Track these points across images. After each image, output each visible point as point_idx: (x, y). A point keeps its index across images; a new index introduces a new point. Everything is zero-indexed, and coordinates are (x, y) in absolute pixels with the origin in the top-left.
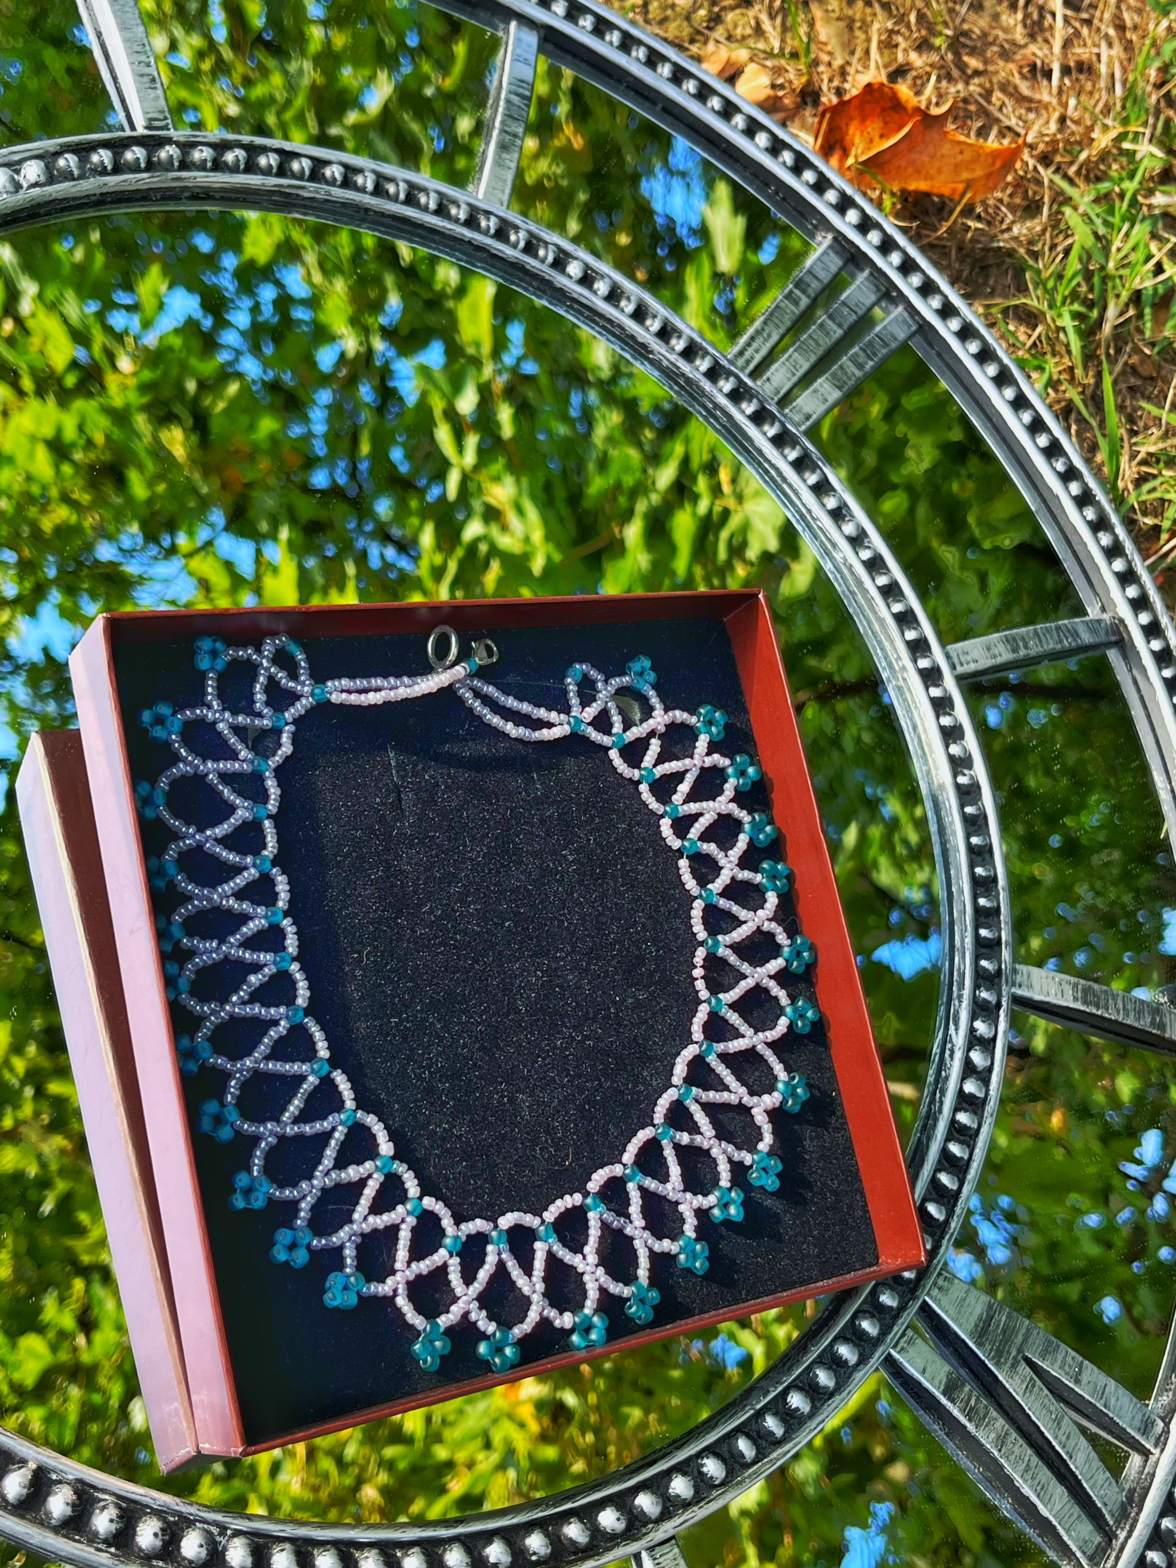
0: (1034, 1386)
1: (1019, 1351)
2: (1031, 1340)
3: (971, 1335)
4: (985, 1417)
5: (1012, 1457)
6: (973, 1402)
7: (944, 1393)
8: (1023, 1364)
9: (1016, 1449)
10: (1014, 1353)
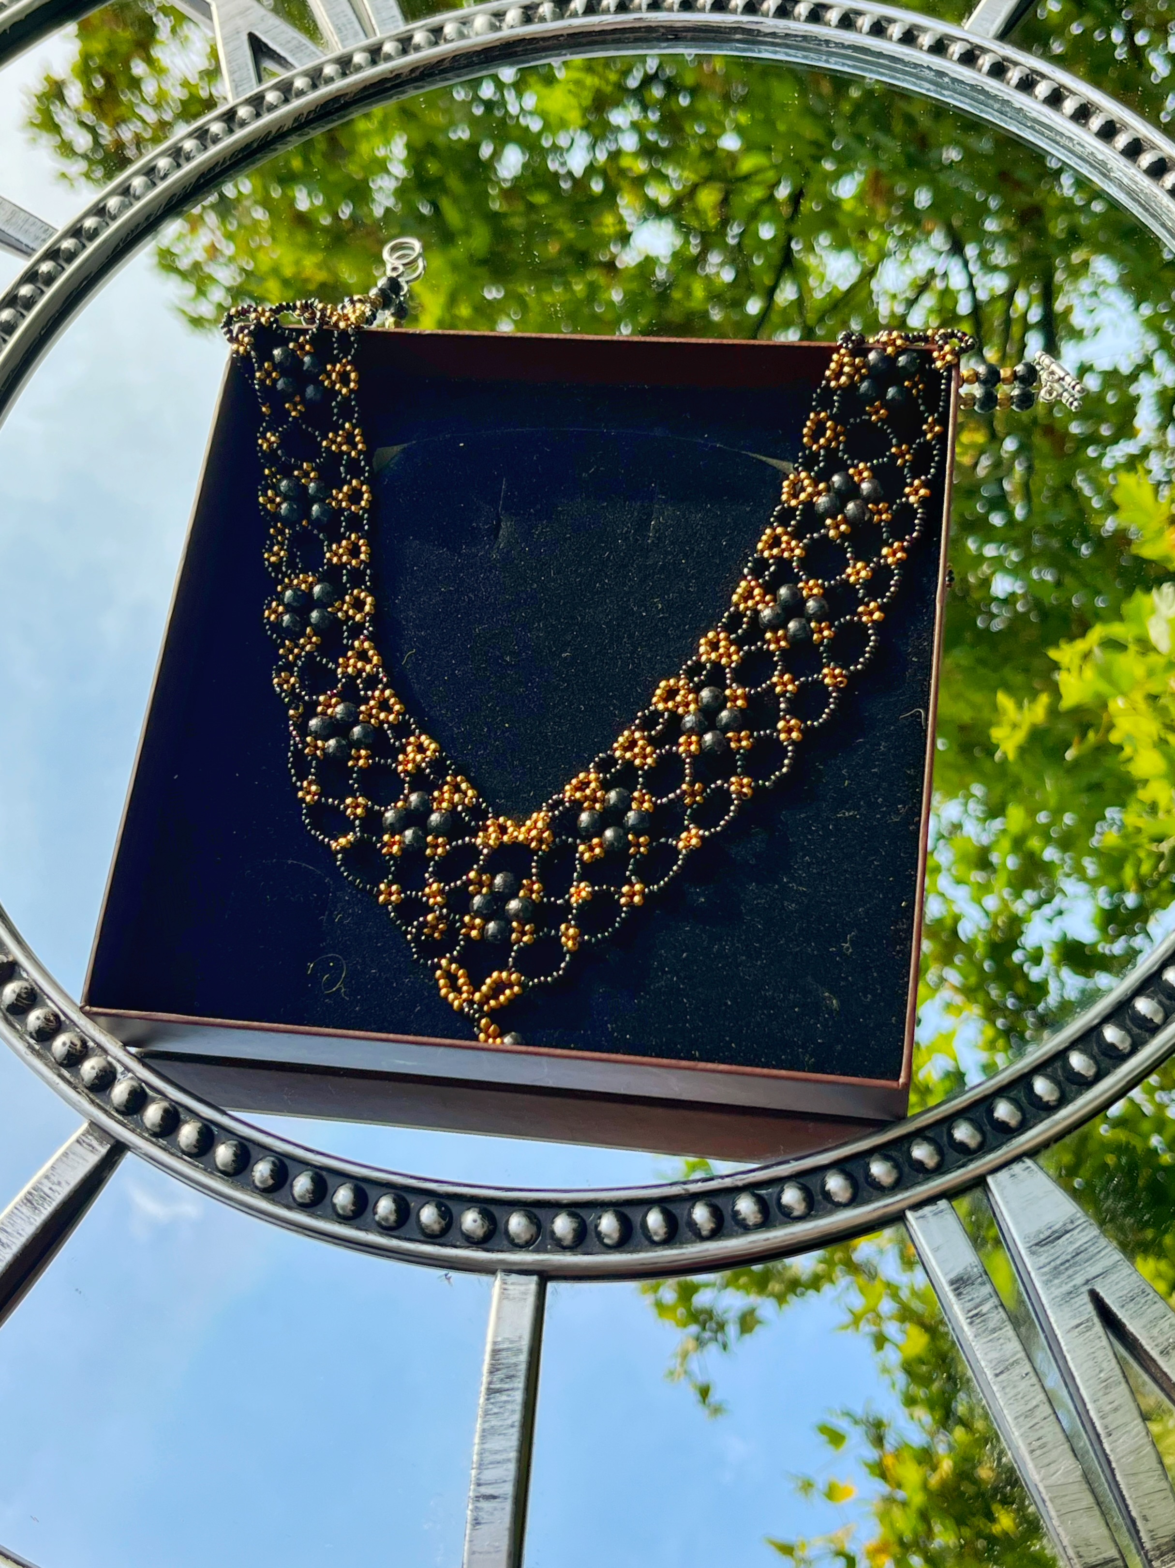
0: (1089, 1329)
1: (1087, 1282)
2: (1113, 1277)
3: (1025, 1237)
4: (994, 1331)
5: (1011, 1392)
6: (985, 1308)
7: (952, 1283)
8: (1086, 1298)
9: (1023, 1385)
10: (1079, 1280)
